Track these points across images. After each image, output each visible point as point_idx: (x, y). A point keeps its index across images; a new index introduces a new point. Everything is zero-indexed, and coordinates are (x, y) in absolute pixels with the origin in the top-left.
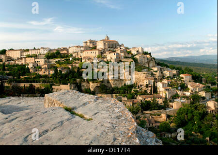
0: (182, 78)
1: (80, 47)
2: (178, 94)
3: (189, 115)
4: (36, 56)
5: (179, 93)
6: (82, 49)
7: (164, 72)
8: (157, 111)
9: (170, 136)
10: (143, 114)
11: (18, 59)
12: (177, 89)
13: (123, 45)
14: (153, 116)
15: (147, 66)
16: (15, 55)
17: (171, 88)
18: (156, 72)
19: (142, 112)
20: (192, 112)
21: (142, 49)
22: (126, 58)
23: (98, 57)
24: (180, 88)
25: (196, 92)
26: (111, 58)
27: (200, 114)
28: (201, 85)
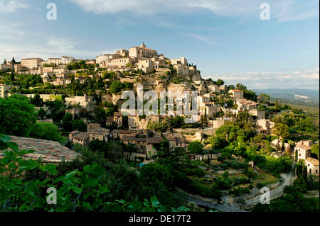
0: (232, 94)
1: (108, 55)
2: (222, 112)
3: (232, 134)
4: (54, 66)
5: (224, 110)
6: (111, 57)
7: (209, 87)
8: (192, 129)
9: (201, 158)
10: (173, 132)
11: (34, 69)
12: (222, 106)
13: (162, 55)
14: (186, 135)
15: (189, 79)
16: (31, 65)
17: (213, 103)
18: (199, 85)
19: (171, 130)
20: (235, 131)
21: (185, 60)
22: (162, 67)
23: (128, 66)
24: (226, 105)
25: (246, 110)
26: (143, 67)
27: (245, 133)
28: (254, 103)
